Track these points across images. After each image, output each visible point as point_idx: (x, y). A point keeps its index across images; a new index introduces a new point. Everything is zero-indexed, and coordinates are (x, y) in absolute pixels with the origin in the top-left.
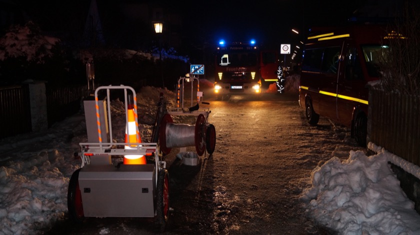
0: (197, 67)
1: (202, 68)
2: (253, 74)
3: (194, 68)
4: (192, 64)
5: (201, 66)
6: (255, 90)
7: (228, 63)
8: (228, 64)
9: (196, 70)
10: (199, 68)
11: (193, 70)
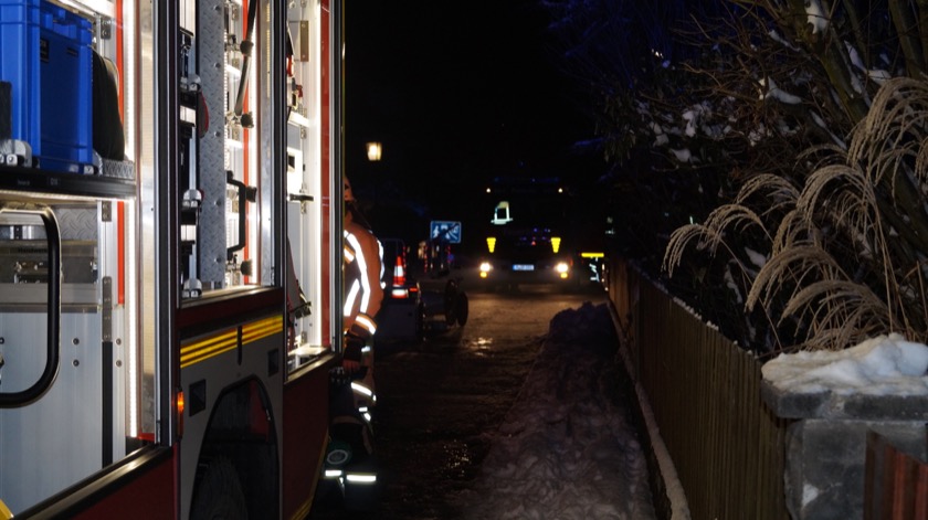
0: (444, 227)
1: (456, 230)
2: (556, 243)
3: (439, 229)
4: (435, 219)
5: (454, 223)
6: (560, 274)
7: (508, 219)
8: (508, 223)
9: (443, 233)
10: (450, 228)
11: (436, 232)
